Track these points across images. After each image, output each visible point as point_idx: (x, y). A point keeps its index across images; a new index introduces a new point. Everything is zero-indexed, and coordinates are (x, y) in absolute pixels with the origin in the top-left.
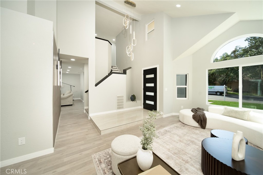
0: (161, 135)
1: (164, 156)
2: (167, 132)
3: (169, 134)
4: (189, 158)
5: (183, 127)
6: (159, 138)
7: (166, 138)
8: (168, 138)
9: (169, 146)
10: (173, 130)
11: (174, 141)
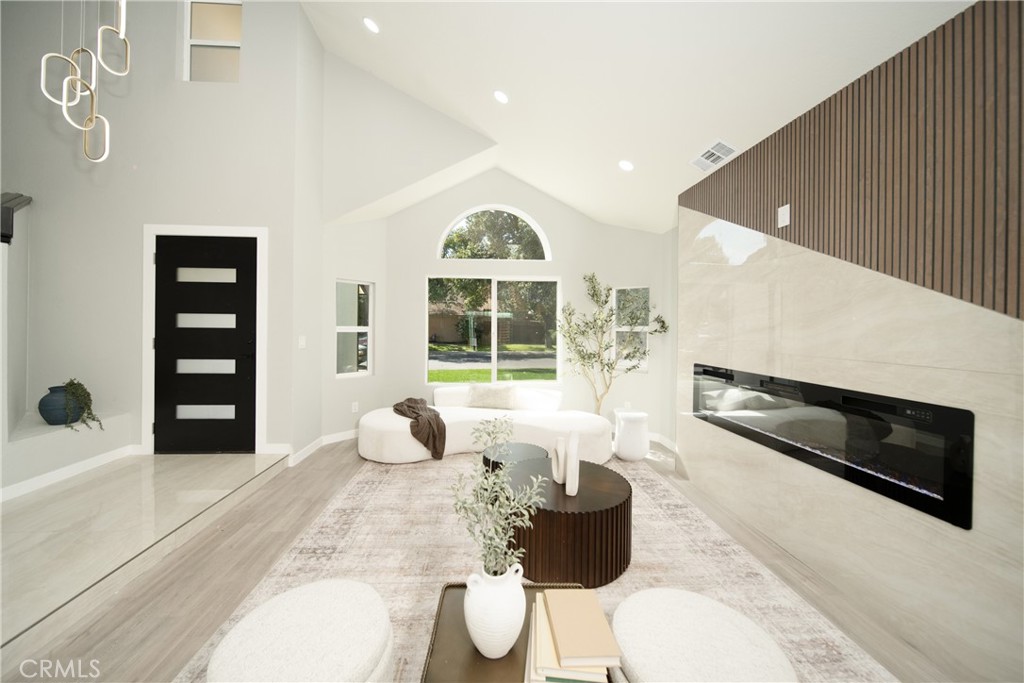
0: (335, 536)
1: (402, 601)
2: (349, 515)
3: (360, 518)
4: (465, 559)
5: (386, 477)
6: (339, 549)
7: (359, 537)
8: (368, 534)
9: (392, 557)
10: (366, 499)
11: (396, 533)
